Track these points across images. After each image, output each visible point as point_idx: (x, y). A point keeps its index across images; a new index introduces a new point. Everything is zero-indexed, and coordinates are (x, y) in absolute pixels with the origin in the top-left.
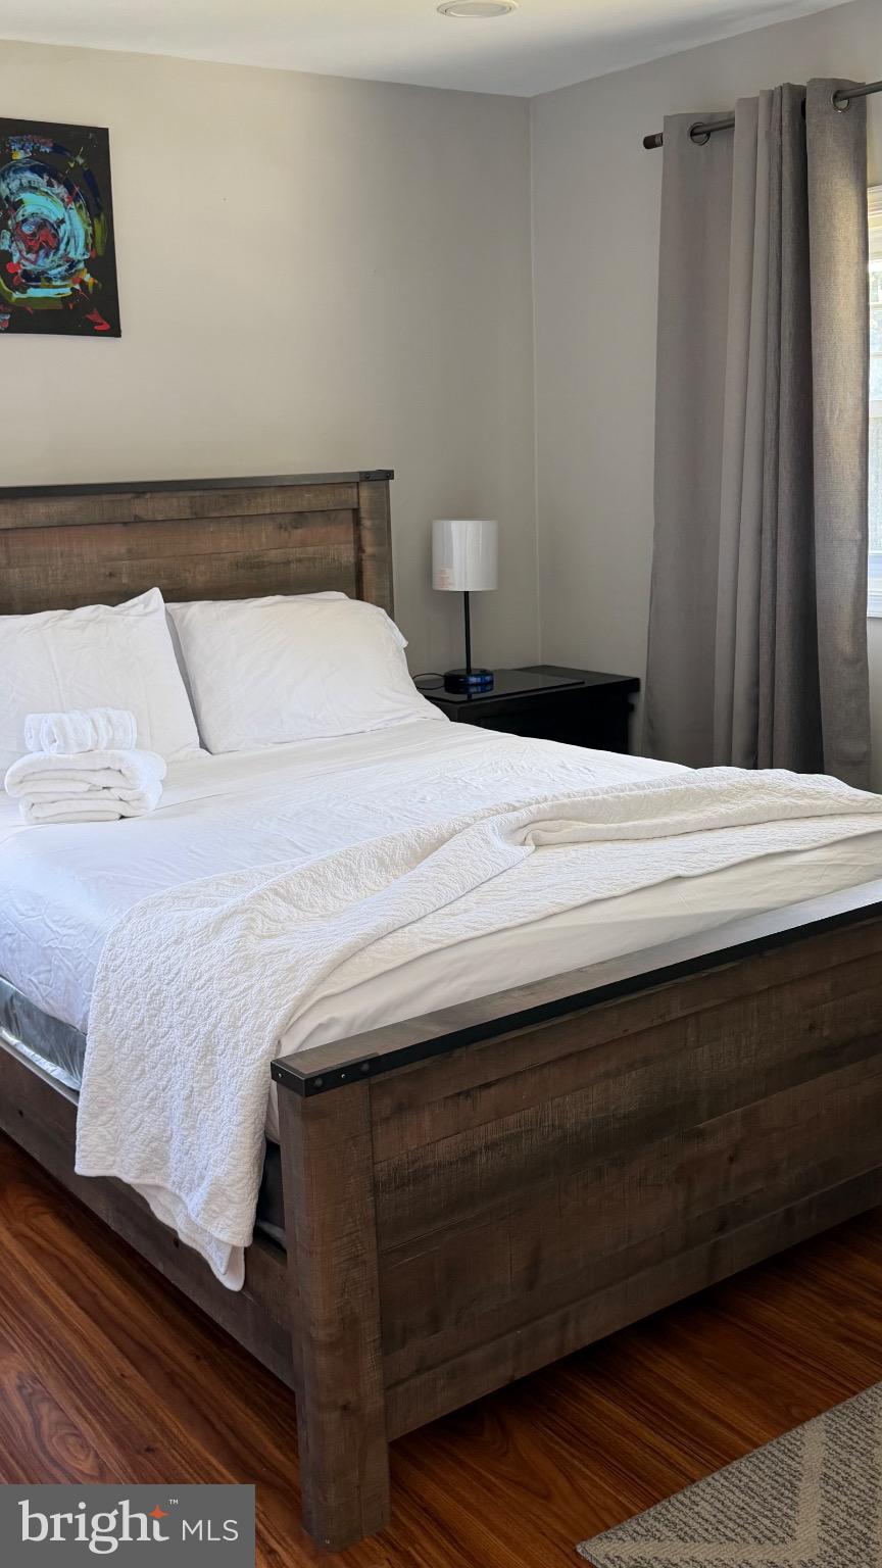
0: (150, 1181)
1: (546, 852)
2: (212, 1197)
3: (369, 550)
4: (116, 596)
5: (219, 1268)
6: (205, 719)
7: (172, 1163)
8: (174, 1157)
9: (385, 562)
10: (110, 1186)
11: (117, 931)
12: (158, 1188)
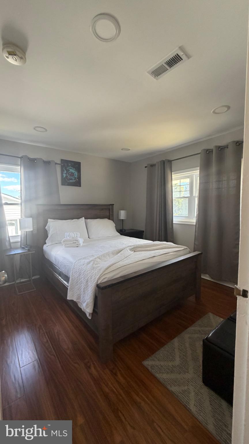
0: (78, 301)
1: (136, 252)
2: (87, 304)
3: (111, 213)
4: (78, 218)
5: (88, 315)
6: (89, 234)
7: (81, 298)
8: (82, 297)
9: (113, 215)
10: (72, 301)
11: (75, 263)
12: (79, 302)
